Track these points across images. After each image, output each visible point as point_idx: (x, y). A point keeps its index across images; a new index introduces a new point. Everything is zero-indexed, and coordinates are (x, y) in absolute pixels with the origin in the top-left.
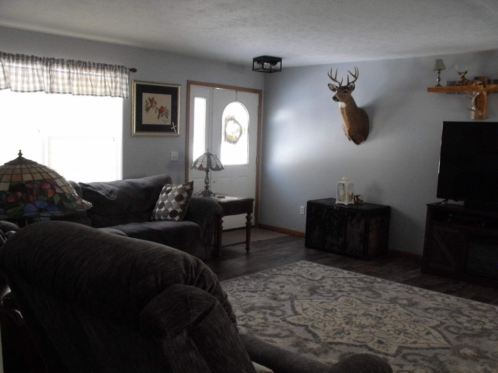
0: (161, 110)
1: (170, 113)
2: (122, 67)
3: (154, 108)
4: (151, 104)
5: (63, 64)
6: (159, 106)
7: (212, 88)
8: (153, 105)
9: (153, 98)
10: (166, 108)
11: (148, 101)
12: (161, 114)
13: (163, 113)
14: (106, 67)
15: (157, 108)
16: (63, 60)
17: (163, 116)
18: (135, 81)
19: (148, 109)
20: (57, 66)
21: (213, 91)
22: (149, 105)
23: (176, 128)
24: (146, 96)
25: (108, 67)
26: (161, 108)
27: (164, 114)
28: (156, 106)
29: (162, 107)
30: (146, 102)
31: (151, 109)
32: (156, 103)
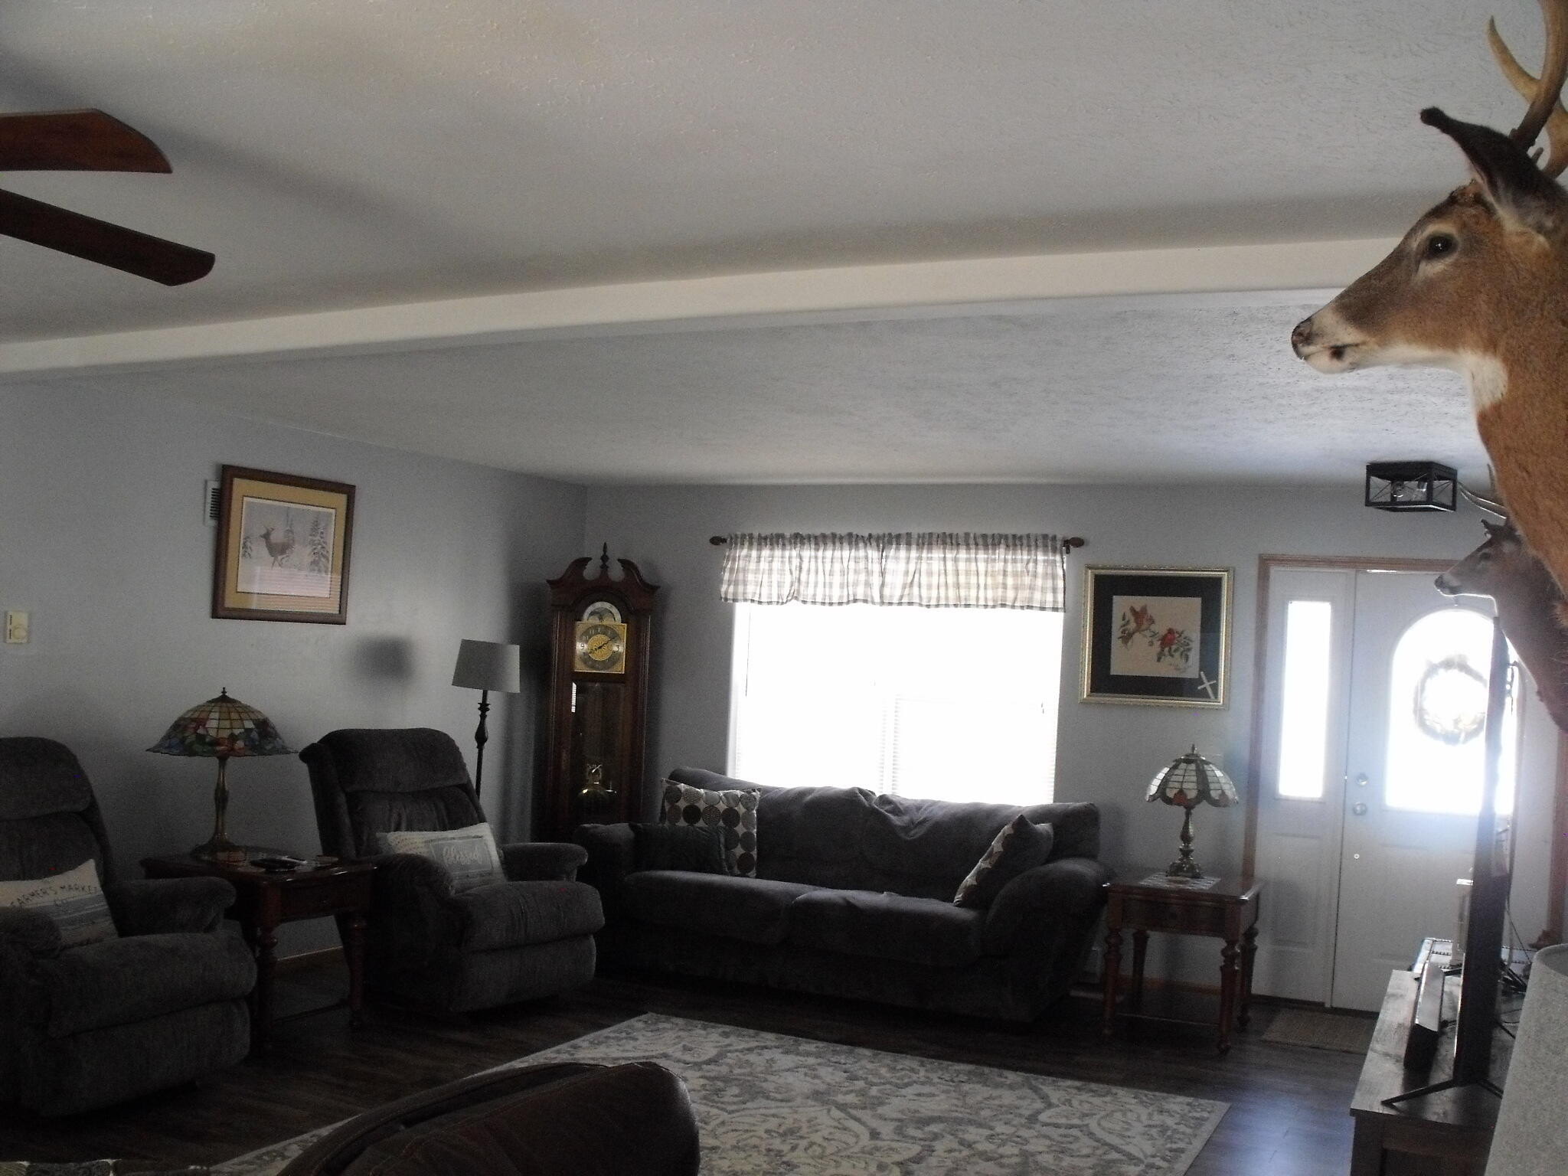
0: (1169, 640)
1: (1196, 646)
2: (1045, 537)
3: (1148, 633)
4: (1137, 623)
5: (909, 544)
6: (1161, 628)
7: (1351, 572)
8: (1144, 627)
9: (1144, 610)
10: (1182, 632)
11: (1130, 616)
12: (1167, 649)
13: (1174, 647)
14: (1002, 541)
15: (1154, 634)
16: (909, 535)
17: (1172, 656)
18: (1089, 568)
19: (1127, 637)
20: (898, 549)
21: (1356, 579)
22: (1132, 625)
23: (1215, 688)
24: (1122, 605)
25: (1010, 541)
26: (1167, 632)
27: (1175, 651)
28: (1153, 627)
29: (1170, 631)
30: (1124, 619)
31: (1137, 636)
32: (1152, 621)
